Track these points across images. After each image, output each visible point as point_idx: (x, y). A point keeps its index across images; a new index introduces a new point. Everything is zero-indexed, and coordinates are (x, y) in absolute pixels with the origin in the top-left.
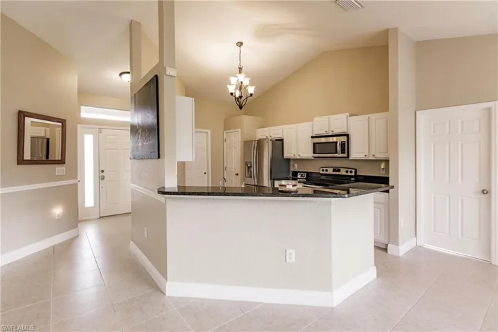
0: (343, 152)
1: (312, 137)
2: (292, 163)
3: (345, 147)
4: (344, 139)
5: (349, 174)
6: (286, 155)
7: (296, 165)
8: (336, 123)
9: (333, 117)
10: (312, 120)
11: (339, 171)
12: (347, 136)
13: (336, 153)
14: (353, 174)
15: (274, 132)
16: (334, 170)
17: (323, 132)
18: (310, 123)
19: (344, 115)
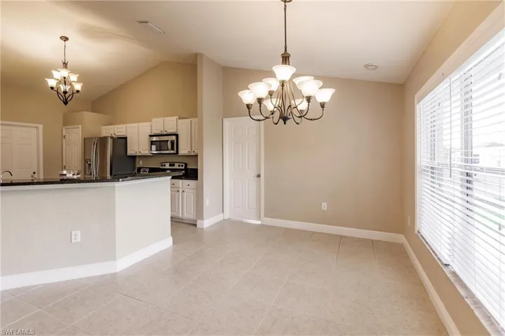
0: (172, 149)
1: (150, 136)
2: (137, 159)
3: (175, 145)
4: (174, 138)
5: (181, 167)
6: (130, 152)
7: (141, 162)
8: (169, 124)
9: (166, 119)
10: (151, 121)
11: (174, 165)
12: (177, 136)
13: (168, 150)
14: (183, 168)
15: (118, 130)
16: (170, 165)
17: (158, 132)
18: (148, 124)
19: (174, 118)
